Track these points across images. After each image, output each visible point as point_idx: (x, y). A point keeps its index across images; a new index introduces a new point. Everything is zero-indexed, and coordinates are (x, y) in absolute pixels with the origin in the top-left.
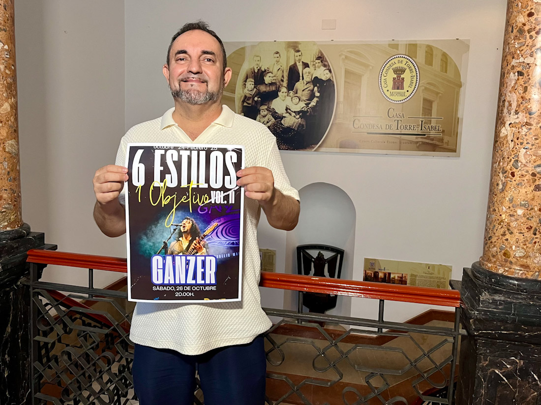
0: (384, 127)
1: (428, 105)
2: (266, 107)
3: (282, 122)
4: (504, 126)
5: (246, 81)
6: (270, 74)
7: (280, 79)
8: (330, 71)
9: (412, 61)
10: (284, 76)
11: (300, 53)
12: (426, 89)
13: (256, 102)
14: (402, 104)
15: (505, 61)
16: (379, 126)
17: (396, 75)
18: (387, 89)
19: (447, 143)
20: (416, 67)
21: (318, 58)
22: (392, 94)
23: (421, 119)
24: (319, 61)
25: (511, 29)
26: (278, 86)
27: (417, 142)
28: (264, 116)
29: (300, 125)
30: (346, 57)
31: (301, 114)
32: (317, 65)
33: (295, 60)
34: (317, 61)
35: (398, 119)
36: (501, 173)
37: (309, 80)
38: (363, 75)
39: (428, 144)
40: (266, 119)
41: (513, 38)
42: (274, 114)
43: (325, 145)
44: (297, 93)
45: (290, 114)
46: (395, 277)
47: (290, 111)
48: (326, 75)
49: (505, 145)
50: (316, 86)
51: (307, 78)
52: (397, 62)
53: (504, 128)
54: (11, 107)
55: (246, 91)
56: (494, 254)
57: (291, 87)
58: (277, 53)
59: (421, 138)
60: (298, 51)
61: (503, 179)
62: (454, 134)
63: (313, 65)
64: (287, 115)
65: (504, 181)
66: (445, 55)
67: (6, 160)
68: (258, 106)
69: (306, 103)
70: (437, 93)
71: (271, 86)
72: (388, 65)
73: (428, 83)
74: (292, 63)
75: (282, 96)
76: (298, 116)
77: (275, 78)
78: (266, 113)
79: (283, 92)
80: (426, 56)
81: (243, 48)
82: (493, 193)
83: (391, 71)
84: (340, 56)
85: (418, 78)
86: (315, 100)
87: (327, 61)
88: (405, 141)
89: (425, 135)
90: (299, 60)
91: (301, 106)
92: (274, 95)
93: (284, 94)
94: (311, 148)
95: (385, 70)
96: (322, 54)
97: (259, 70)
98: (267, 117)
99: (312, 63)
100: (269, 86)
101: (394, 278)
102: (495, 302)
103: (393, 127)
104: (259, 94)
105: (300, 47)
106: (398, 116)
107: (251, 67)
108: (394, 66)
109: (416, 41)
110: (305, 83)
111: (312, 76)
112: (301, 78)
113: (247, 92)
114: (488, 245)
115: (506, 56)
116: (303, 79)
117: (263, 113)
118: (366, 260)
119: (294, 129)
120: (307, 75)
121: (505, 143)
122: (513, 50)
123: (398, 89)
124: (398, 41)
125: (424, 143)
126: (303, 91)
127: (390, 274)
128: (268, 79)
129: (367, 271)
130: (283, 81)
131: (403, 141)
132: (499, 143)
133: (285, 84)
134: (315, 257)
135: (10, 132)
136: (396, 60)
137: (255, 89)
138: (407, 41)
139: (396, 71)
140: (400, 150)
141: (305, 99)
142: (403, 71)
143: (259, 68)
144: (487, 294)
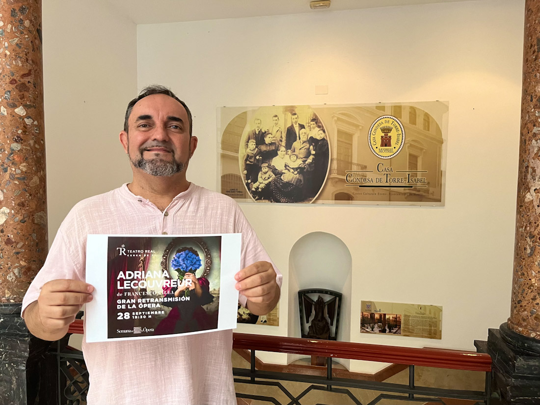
0: (374, 181)
1: (413, 159)
2: (267, 165)
3: (282, 177)
4: (529, 191)
5: (248, 142)
6: (270, 135)
7: (279, 140)
8: (324, 132)
9: (398, 121)
10: (283, 137)
11: (296, 116)
12: (411, 145)
13: (258, 160)
14: (389, 160)
15: (526, 128)
16: (370, 180)
17: (384, 134)
18: (376, 146)
19: (433, 194)
20: (402, 126)
21: (313, 120)
22: (381, 151)
23: (408, 173)
24: (314, 123)
25: (530, 98)
26: (277, 145)
27: (405, 194)
28: (266, 173)
29: (299, 180)
30: (339, 119)
31: (299, 170)
32: (312, 126)
33: (292, 122)
34: (312, 123)
35: (387, 173)
36: (528, 238)
37: (305, 139)
38: (354, 134)
39: (415, 194)
40: (267, 176)
41: (532, 107)
42: (274, 171)
43: (321, 197)
44: (294, 151)
45: (289, 170)
46: (390, 317)
47: (289, 168)
48: (320, 135)
49: (531, 211)
50: (312, 145)
51: (303, 138)
52: (384, 122)
53: (529, 193)
54: (40, 180)
55: (248, 150)
56: (525, 318)
57: (289, 146)
58: (276, 116)
59: (409, 189)
60: (295, 114)
61: (531, 243)
62: (438, 185)
63: (309, 126)
64: (286, 171)
65: (532, 246)
66: (427, 116)
67: (35, 231)
68: (260, 164)
69: (302, 160)
70: (422, 149)
71: (271, 147)
72: (376, 125)
73: (413, 141)
74: (289, 125)
75: (281, 154)
76: (296, 172)
77: (274, 139)
78: (267, 170)
79: (282, 151)
80: (410, 117)
81: (245, 113)
82: (521, 257)
83: (379, 131)
84: (333, 117)
85: (404, 136)
86: (311, 157)
87: (320, 123)
88: (394, 193)
89: (412, 187)
90: (296, 122)
91: (298, 163)
92: (274, 153)
93: (283, 153)
94: (308, 201)
95: (373, 130)
96: (316, 116)
97: (259, 131)
98: (268, 174)
99: (307, 124)
100: (269, 146)
101: (389, 319)
102: (529, 367)
103: (382, 180)
104: (260, 153)
105: (296, 111)
106: (387, 170)
107: (253, 129)
108: (381, 126)
109: (400, 103)
110: (302, 142)
111: (308, 136)
112: (298, 138)
113: (250, 151)
114: (517, 309)
115: (526, 124)
116: (300, 139)
117: (264, 170)
118: (363, 303)
119: (293, 184)
120: (303, 135)
121: (530, 209)
122: (533, 118)
123: (386, 146)
124: (384, 103)
125: (411, 194)
126: (300, 149)
127: (385, 315)
128: (268, 140)
129: (364, 313)
130: (281, 141)
131: (392, 193)
132: (524, 207)
133: (283, 144)
134: (315, 301)
135: (39, 204)
136: (383, 120)
137: (257, 149)
138: (392, 103)
139: (383, 130)
140: (390, 201)
141: (302, 156)
142: (390, 130)
143: (259, 130)
144: (522, 359)
